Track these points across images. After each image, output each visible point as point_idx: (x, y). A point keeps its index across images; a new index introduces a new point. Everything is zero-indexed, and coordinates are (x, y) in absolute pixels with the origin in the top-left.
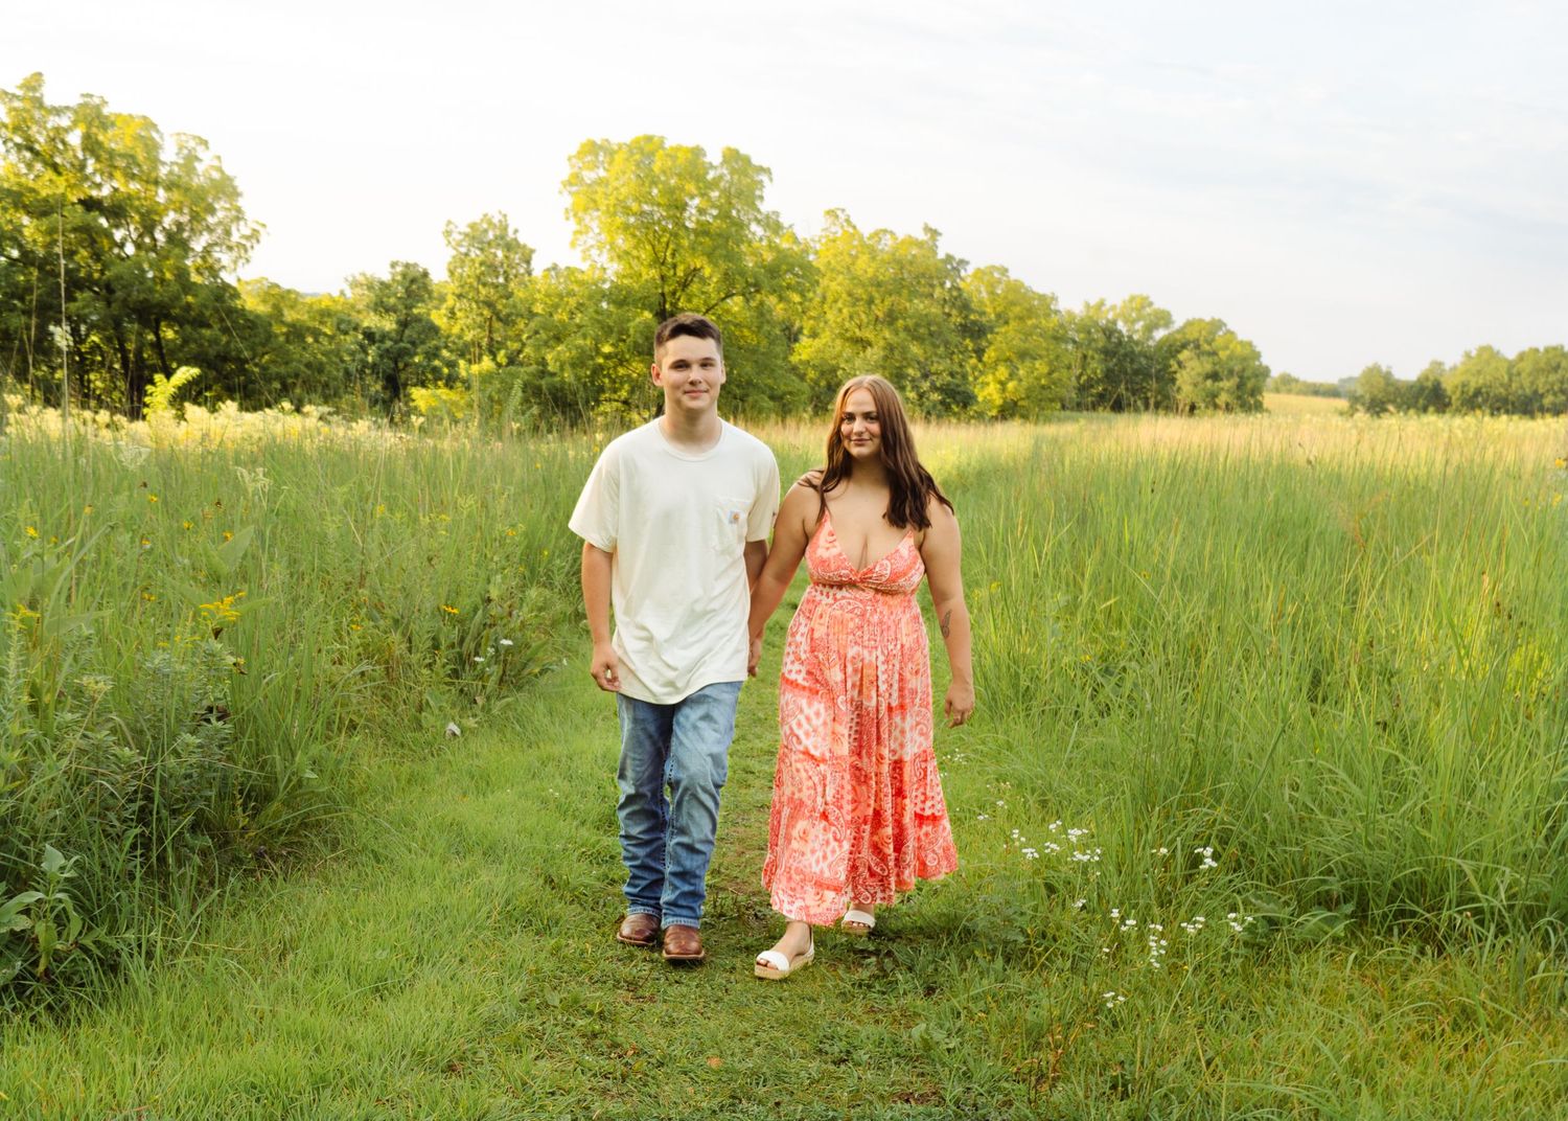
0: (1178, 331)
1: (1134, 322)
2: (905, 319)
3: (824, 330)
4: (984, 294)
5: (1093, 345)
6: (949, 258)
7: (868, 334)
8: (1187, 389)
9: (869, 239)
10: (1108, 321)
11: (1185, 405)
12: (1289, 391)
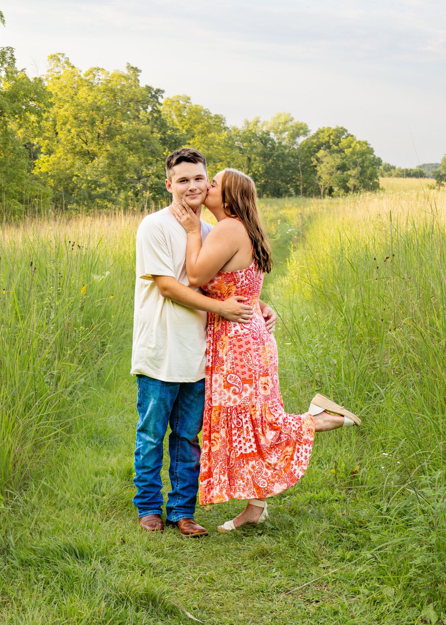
0: (313, 137)
1: (281, 132)
2: (121, 135)
3: (58, 148)
4: (174, 117)
5: (255, 151)
6: (149, 89)
7: (93, 148)
8: (325, 177)
9: (86, 76)
10: (263, 133)
11: (326, 189)
12: (390, 175)
